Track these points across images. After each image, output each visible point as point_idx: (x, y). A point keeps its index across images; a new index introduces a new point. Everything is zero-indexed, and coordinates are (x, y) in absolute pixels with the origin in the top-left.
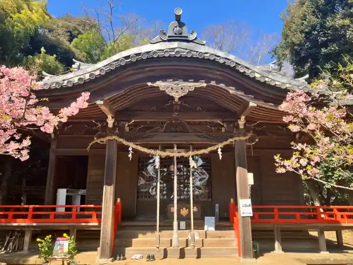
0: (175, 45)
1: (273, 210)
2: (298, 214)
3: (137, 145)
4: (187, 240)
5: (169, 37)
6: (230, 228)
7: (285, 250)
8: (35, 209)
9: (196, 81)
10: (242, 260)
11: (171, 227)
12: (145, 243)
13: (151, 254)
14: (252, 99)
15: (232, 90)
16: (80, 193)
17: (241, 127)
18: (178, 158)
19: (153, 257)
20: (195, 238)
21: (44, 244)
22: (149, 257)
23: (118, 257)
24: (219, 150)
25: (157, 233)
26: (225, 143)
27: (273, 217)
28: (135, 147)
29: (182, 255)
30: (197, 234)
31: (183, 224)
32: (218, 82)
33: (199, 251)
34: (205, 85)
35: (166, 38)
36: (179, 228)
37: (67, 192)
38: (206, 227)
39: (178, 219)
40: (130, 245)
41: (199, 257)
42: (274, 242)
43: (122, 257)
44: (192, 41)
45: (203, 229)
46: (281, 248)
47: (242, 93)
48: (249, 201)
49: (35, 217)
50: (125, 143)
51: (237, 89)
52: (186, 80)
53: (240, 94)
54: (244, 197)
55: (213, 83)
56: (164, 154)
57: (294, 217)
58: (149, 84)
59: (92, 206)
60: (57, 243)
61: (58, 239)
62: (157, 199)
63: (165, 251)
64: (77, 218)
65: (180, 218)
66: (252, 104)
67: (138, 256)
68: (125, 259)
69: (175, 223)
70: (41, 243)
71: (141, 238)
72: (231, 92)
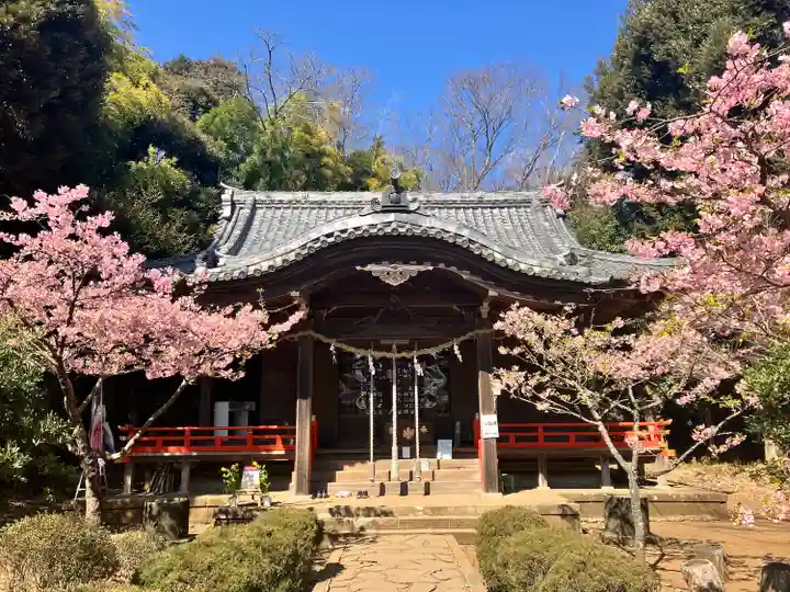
0: (392, 217)
1: (536, 429)
2: (572, 435)
3: (340, 342)
4: (411, 473)
5: (383, 207)
6: (475, 455)
7: (552, 485)
8: (194, 433)
9: (419, 264)
10: (484, 494)
11: (388, 455)
12: (354, 476)
13: (364, 489)
14: (491, 286)
15: (466, 276)
16: (247, 407)
17: (485, 316)
18: (397, 360)
19: (366, 493)
20: (423, 469)
21: (230, 474)
22: (360, 493)
23: (319, 495)
24: (456, 348)
25: (371, 463)
26: (462, 338)
27: (535, 439)
28: (339, 345)
29: (404, 490)
30: (425, 464)
31: (406, 451)
32: (449, 264)
33: (427, 486)
34: (431, 268)
35: (379, 208)
36: (400, 456)
37: (230, 406)
38: (439, 455)
39: (398, 444)
40: (333, 479)
41: (427, 493)
42: (538, 475)
43: (324, 494)
44: (414, 212)
45: (435, 457)
46: (546, 482)
47: (480, 279)
48: (494, 418)
49: (194, 443)
50: (326, 340)
51: (473, 273)
52: (406, 263)
53: (475, 279)
54: (488, 411)
55: (442, 266)
56: (379, 355)
57: (567, 439)
58: (358, 268)
59: (275, 427)
60: (245, 473)
61: (246, 468)
62: (369, 416)
63: (382, 487)
64: (254, 444)
65: (402, 442)
66: (492, 293)
67: (346, 493)
68: (327, 496)
69: (395, 448)
70: (226, 473)
71: (347, 469)
72: (464, 277)
